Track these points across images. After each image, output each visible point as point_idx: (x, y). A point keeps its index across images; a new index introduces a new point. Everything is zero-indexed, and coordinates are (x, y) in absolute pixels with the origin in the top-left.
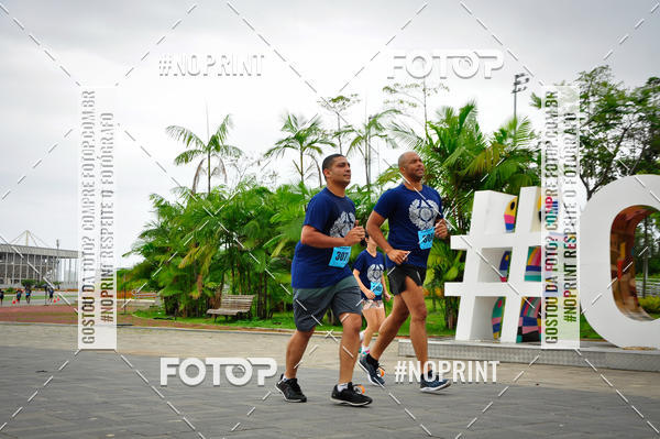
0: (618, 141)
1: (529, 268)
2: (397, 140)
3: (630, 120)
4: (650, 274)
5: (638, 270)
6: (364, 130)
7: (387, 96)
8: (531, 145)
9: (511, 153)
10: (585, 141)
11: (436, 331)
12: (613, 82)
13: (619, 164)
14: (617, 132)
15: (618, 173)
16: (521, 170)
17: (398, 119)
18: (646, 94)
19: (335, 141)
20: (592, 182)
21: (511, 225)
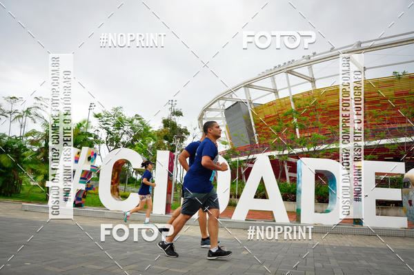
0: (123, 134)
1: (81, 178)
2: (37, 120)
3: (127, 128)
4: (129, 183)
5: (123, 182)
6: (22, 113)
7: (36, 101)
8: (91, 131)
9: (83, 133)
10: (109, 133)
11: (41, 200)
12: (123, 113)
13: (123, 143)
14: (121, 131)
15: (121, 146)
16: (85, 140)
17: (38, 111)
18: (133, 120)
19: (8, 115)
20: (112, 148)
21: (76, 161)
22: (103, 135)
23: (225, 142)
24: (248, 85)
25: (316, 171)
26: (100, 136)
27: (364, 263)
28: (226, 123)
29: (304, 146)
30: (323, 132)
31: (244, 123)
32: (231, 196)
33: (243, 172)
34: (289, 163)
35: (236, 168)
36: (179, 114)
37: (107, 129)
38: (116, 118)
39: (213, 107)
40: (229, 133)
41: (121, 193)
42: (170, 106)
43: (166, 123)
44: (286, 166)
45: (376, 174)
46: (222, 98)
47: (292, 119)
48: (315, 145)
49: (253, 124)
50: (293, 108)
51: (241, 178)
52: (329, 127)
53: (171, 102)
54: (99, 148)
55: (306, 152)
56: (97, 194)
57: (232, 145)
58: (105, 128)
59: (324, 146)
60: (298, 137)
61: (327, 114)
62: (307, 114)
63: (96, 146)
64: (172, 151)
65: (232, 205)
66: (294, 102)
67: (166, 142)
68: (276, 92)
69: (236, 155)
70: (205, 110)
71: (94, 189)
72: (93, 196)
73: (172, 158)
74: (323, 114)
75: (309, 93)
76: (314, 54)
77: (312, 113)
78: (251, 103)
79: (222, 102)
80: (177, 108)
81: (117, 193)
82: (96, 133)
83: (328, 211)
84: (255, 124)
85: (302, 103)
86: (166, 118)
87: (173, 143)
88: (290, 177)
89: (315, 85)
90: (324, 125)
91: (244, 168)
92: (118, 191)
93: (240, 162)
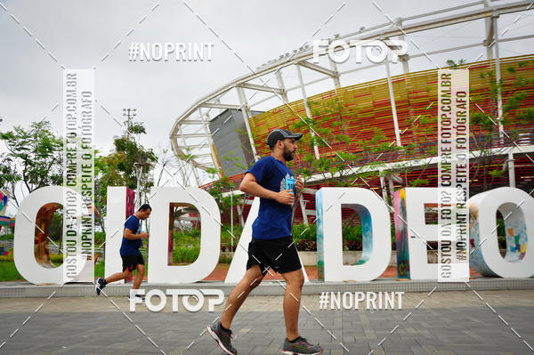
0: (51, 163)
3: (56, 154)
10: (28, 162)
13: (52, 178)
14: (49, 160)
15: (50, 183)
20: (35, 186)
22: (18, 166)
23: (211, 169)
24: (242, 85)
25: (342, 205)
26: (12, 168)
27: (411, 331)
28: (212, 141)
29: (327, 170)
30: (352, 149)
31: (239, 141)
32: (223, 249)
33: (240, 212)
34: (307, 196)
35: (230, 206)
36: (139, 130)
37: (24, 157)
38: (38, 139)
39: (191, 118)
40: (217, 156)
41: (54, 256)
42: (126, 118)
43: (121, 144)
44: (301, 200)
45: (426, 205)
46: (204, 104)
47: (308, 131)
48: (342, 168)
49: (252, 141)
50: (309, 116)
51: (237, 221)
52: (360, 142)
53: (127, 113)
54: (13, 188)
55: (330, 179)
56: (12, 261)
57: (223, 174)
58: (22, 156)
59: (355, 170)
60: (318, 158)
61: (357, 123)
62: (329, 124)
63: (8, 184)
64: (132, 187)
65: (225, 262)
66: (310, 107)
67: (122, 173)
68: (283, 93)
69: (228, 189)
70: (180, 123)
71: (6, 253)
72: (6, 264)
73: (130, 197)
74: (352, 124)
75: (331, 93)
76: (337, 36)
77: (336, 123)
78: (247, 110)
79: (204, 110)
80: (136, 121)
81: (45, 257)
82: (6, 164)
83: (362, 262)
84: (255, 142)
85: (321, 109)
86: (120, 137)
87: (133, 174)
88: (308, 216)
89: (339, 83)
90: (353, 139)
91: (241, 205)
92: (47, 252)
93: (236, 198)
